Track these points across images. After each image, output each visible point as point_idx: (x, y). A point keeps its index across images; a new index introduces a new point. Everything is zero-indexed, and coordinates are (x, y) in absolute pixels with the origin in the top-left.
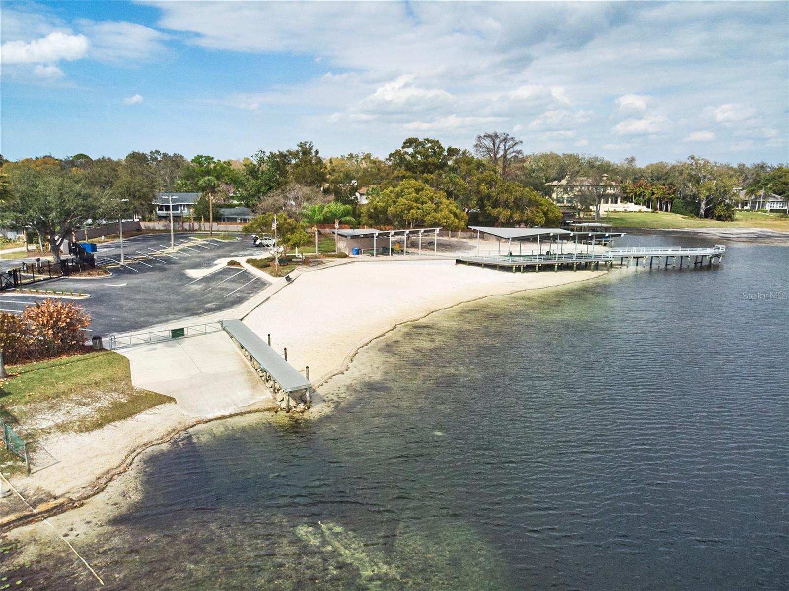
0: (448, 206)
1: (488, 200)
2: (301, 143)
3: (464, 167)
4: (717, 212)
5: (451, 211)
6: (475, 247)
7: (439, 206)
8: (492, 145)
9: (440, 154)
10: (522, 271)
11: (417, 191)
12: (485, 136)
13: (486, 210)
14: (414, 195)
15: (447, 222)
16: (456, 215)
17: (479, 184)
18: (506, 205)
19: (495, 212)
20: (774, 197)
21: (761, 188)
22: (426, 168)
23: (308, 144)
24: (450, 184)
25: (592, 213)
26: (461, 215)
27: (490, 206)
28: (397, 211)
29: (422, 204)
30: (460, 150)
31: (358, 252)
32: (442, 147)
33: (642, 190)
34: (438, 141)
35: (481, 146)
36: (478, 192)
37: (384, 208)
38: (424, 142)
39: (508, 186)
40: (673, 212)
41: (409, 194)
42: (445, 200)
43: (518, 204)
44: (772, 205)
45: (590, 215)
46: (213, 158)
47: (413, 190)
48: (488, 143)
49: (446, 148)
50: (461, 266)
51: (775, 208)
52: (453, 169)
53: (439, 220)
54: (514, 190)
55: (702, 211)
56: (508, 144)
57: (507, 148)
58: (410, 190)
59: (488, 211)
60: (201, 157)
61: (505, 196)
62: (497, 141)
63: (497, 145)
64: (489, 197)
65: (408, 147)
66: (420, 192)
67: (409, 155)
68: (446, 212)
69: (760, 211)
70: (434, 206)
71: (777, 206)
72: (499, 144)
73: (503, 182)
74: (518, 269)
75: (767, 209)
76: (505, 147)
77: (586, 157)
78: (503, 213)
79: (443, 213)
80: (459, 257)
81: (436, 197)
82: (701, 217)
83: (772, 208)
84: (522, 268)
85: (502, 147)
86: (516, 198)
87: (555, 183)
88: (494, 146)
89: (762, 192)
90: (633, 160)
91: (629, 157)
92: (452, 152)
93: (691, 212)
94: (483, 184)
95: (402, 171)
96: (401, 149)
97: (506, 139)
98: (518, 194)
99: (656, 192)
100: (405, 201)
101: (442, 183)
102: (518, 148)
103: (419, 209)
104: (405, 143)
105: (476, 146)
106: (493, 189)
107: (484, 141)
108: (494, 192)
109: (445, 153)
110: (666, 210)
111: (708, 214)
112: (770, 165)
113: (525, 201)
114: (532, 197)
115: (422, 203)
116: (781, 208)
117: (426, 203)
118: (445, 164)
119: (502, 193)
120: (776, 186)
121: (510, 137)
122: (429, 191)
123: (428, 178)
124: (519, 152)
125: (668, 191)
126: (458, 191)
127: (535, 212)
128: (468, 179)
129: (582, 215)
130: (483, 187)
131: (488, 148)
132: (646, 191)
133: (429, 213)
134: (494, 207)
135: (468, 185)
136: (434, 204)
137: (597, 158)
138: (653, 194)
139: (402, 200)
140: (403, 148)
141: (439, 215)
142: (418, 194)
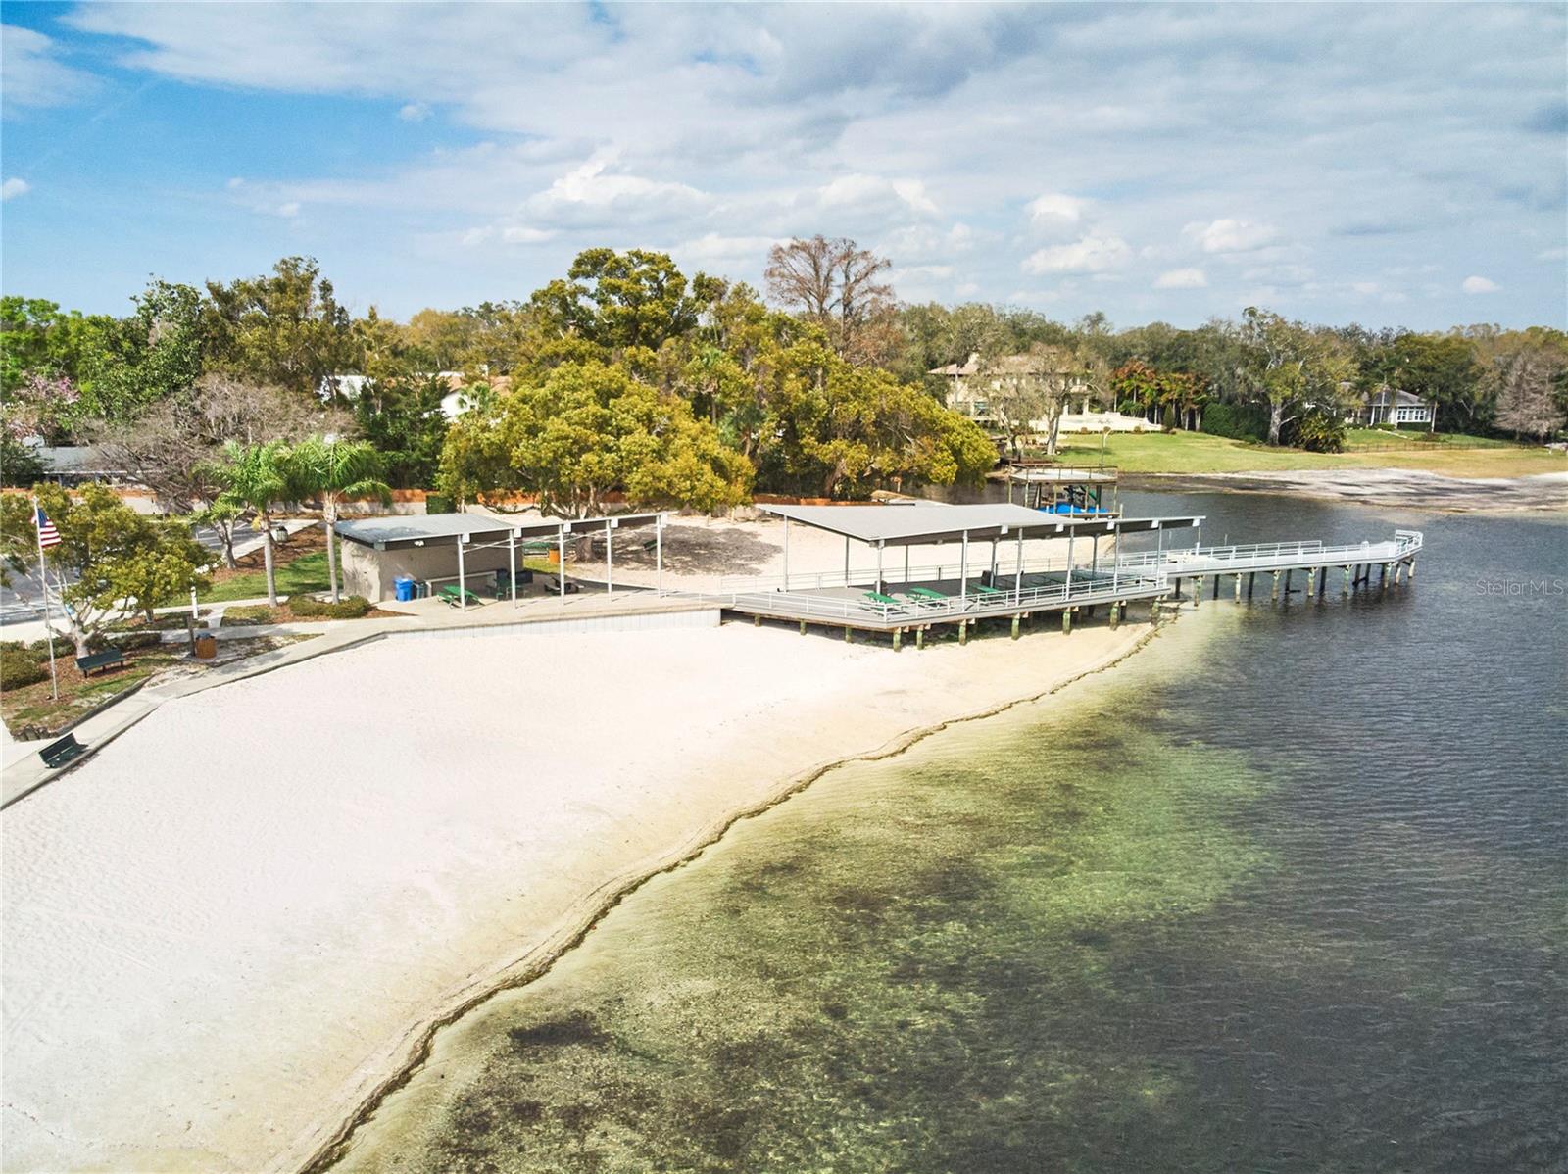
0: (694, 440)
1: (806, 419)
2: (284, 262)
3: (739, 329)
4: (1306, 433)
5: (702, 457)
6: (777, 549)
7: (668, 442)
8: (811, 270)
9: (676, 292)
10: (919, 641)
11: (604, 396)
12: (792, 247)
13: (801, 447)
14: (594, 408)
15: (693, 488)
16: (719, 468)
17: (780, 375)
18: (856, 433)
19: (826, 452)
20: (1406, 398)
21: (1380, 378)
22: (635, 330)
23: (304, 265)
24: (704, 377)
25: (1037, 438)
26: (736, 464)
27: (812, 434)
28: (539, 460)
29: (618, 437)
30: (724, 285)
31: (412, 592)
32: (678, 275)
33: (1135, 383)
34: (667, 259)
35: (782, 276)
36: (781, 399)
37: (500, 448)
38: (631, 261)
39: (860, 379)
40: (1207, 432)
41: (579, 404)
42: (686, 424)
43: (887, 431)
44: (1402, 415)
45: (1034, 442)
46: (56, 307)
47: (591, 392)
48: (801, 266)
49: (691, 279)
50: (736, 625)
51: (1407, 421)
52: (710, 336)
53: (670, 484)
54: (875, 391)
55: (1274, 431)
56: (853, 270)
57: (852, 279)
58: (581, 396)
59: (805, 450)
60: (20, 302)
61: (853, 406)
62: (825, 262)
63: (824, 273)
64: (808, 410)
65: (587, 276)
66: (611, 401)
67: (592, 296)
68: (687, 459)
69: (1380, 427)
70: (653, 441)
71: (1411, 417)
72: (830, 271)
73: (847, 371)
74: (909, 637)
75: (1392, 423)
76: (847, 278)
77: (1007, 311)
78: (847, 456)
79: (681, 463)
80: (729, 598)
81: (661, 414)
82: (1273, 444)
83: (1402, 421)
84: (919, 635)
85: (838, 278)
86: (881, 414)
87: (952, 369)
88: (817, 272)
89: (1382, 387)
90: (1100, 318)
91: (1093, 313)
92: (708, 289)
93: (1247, 433)
94: (792, 376)
95: (569, 337)
96: (567, 279)
97: (847, 255)
98: (885, 404)
99: (1168, 388)
100: (565, 427)
101: (683, 373)
102: (879, 279)
103: (609, 450)
104: (579, 263)
105: (771, 274)
106: (819, 389)
107: (792, 261)
108: (820, 396)
109: (689, 292)
110: (1192, 427)
111: (1289, 438)
112: (1367, 331)
113: (905, 423)
114: (923, 411)
115: (620, 432)
116: (1419, 421)
117: (630, 432)
118: (690, 323)
119: (844, 400)
120: (1411, 373)
121: (857, 250)
122: (640, 395)
123: (641, 358)
124: (884, 290)
125: (1195, 384)
126: (726, 395)
127: (931, 450)
128: (752, 362)
129: (1019, 445)
130: (792, 385)
131: (800, 280)
132: (1144, 386)
133: (638, 464)
134: (824, 439)
135: (750, 380)
136: (653, 436)
137: (1030, 315)
138: (1161, 392)
139: (555, 425)
140: (574, 276)
141: (668, 470)
142: (605, 406)
